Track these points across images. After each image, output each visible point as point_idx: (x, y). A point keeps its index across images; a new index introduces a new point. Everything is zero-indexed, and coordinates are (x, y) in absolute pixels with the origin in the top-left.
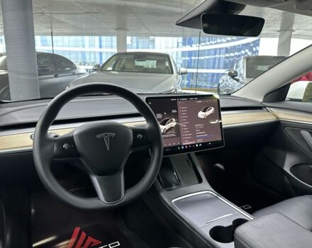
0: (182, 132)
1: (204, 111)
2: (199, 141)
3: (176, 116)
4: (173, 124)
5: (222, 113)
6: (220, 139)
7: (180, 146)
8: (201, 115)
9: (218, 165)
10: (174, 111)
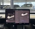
0: (15, 19)
1: (24, 14)
2: (21, 22)
3: (14, 15)
4: (13, 17)
5: (30, 14)
6: (29, 22)
7: (14, 23)
8: (23, 15)
9: (33, 25)
10: (14, 13)
